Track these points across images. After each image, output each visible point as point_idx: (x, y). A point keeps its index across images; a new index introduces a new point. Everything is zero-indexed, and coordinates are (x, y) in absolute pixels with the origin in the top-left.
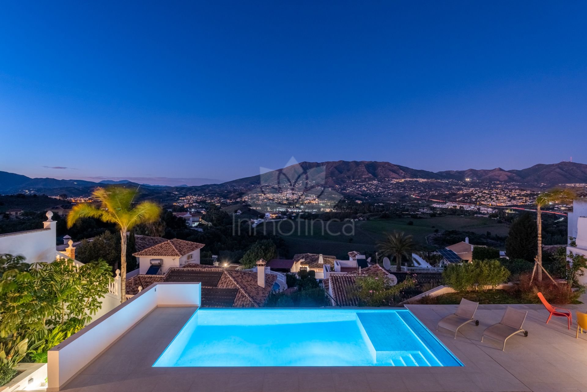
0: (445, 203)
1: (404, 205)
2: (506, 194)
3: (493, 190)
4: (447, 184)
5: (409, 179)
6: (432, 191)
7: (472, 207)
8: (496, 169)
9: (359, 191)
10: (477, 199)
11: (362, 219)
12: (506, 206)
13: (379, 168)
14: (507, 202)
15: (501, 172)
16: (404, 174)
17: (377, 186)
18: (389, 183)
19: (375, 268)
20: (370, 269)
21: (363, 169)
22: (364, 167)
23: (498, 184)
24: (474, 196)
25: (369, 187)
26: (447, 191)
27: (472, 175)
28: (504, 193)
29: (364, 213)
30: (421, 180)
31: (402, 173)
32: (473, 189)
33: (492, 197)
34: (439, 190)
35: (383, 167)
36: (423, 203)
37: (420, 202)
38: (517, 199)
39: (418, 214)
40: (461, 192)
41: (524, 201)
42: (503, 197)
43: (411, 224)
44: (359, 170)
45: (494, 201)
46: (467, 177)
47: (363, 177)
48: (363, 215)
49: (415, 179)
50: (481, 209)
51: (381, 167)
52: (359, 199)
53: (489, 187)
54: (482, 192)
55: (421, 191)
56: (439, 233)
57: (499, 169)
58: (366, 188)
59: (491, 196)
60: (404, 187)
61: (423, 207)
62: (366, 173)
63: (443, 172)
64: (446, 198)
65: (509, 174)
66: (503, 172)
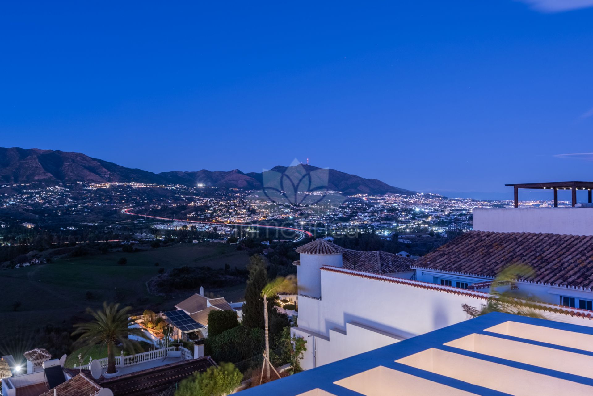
0: (172, 222)
1: (111, 228)
2: (245, 206)
3: (230, 201)
4: (174, 192)
5: (117, 184)
6: (153, 203)
7: (207, 227)
8: (233, 170)
9: (29, 204)
10: (213, 213)
11: (37, 261)
12: (246, 223)
13: (66, 164)
14: (247, 217)
15: (240, 175)
16: (110, 175)
17: (62, 195)
18: (85, 190)
19: (78, 380)
20: (70, 385)
21: (36, 163)
22: (37, 160)
23: (237, 192)
24: (209, 210)
25: (48, 197)
26: (174, 203)
27: (205, 179)
28: (243, 205)
29: (41, 250)
30: (137, 186)
31: (105, 172)
32: (207, 199)
33: (230, 211)
34: (162, 201)
35: (73, 161)
36: (140, 223)
37: (136, 222)
38: (257, 213)
39: (133, 244)
40: (192, 204)
41: (265, 215)
42: (242, 211)
43: (123, 262)
44: (26, 166)
45: (232, 217)
46: (200, 181)
47: (36, 178)
48: (40, 254)
49: (128, 184)
50: (218, 228)
51: (69, 162)
52: (30, 221)
53: (226, 196)
54: (218, 204)
55: (136, 203)
56: (165, 274)
57: (237, 171)
58: (43, 198)
59: (229, 209)
60: (110, 197)
61: (141, 229)
62: (41, 172)
63: (167, 173)
64: (172, 214)
65: (248, 178)
66: (242, 175)
